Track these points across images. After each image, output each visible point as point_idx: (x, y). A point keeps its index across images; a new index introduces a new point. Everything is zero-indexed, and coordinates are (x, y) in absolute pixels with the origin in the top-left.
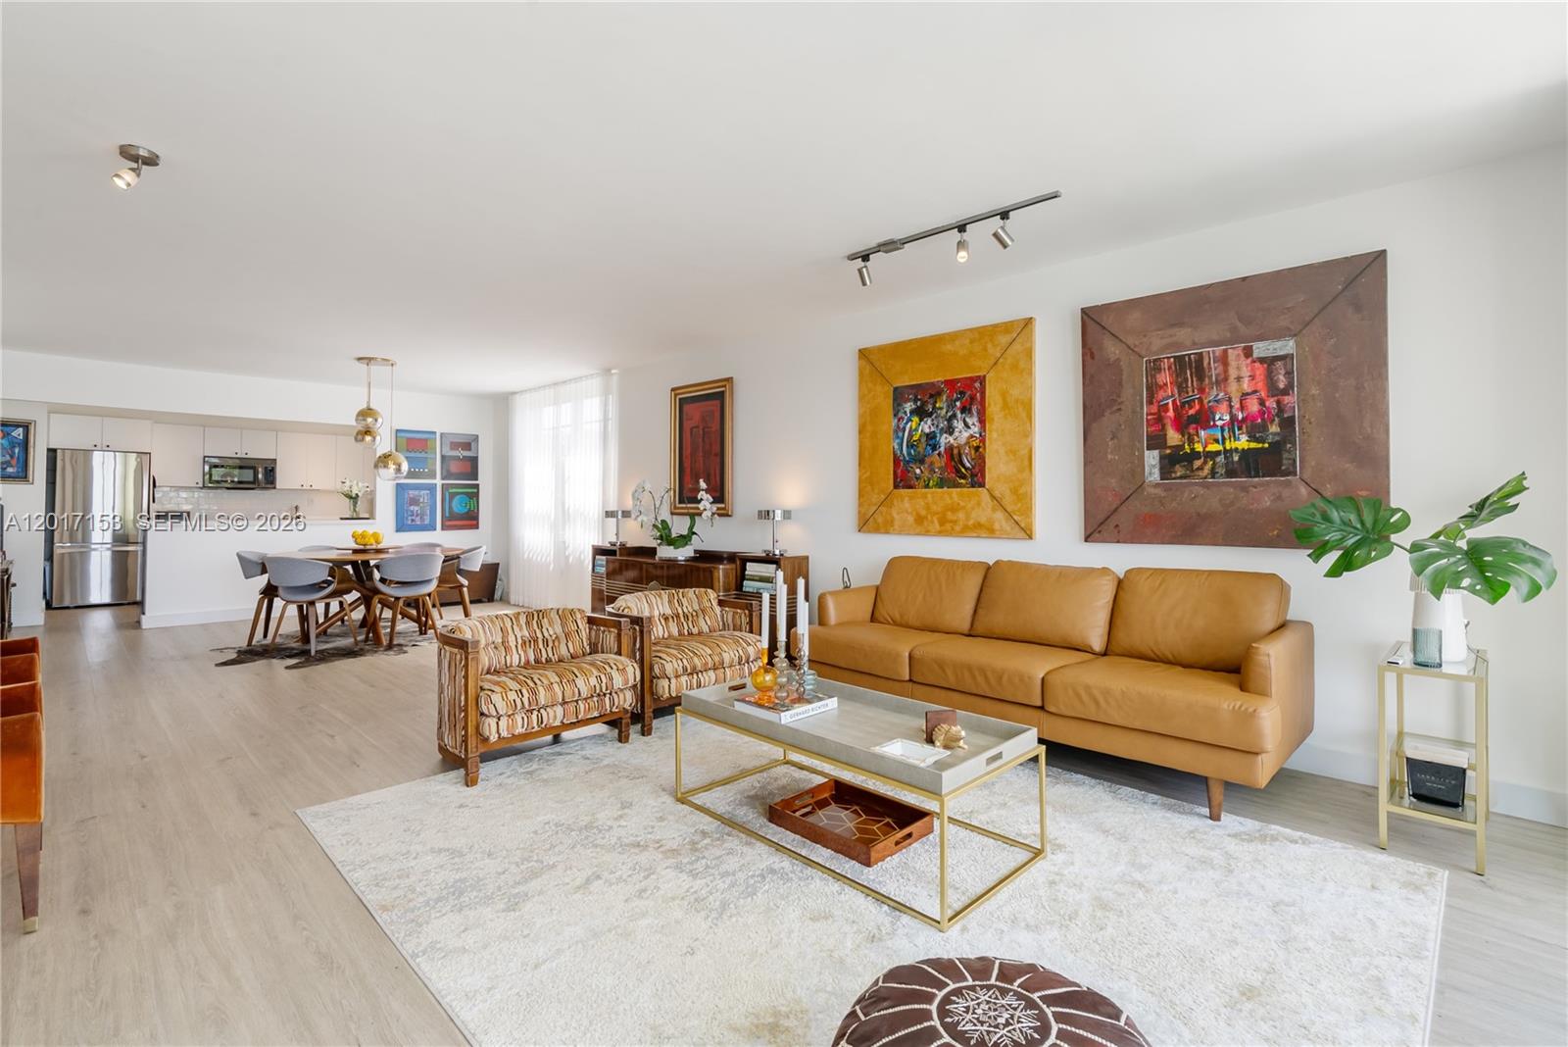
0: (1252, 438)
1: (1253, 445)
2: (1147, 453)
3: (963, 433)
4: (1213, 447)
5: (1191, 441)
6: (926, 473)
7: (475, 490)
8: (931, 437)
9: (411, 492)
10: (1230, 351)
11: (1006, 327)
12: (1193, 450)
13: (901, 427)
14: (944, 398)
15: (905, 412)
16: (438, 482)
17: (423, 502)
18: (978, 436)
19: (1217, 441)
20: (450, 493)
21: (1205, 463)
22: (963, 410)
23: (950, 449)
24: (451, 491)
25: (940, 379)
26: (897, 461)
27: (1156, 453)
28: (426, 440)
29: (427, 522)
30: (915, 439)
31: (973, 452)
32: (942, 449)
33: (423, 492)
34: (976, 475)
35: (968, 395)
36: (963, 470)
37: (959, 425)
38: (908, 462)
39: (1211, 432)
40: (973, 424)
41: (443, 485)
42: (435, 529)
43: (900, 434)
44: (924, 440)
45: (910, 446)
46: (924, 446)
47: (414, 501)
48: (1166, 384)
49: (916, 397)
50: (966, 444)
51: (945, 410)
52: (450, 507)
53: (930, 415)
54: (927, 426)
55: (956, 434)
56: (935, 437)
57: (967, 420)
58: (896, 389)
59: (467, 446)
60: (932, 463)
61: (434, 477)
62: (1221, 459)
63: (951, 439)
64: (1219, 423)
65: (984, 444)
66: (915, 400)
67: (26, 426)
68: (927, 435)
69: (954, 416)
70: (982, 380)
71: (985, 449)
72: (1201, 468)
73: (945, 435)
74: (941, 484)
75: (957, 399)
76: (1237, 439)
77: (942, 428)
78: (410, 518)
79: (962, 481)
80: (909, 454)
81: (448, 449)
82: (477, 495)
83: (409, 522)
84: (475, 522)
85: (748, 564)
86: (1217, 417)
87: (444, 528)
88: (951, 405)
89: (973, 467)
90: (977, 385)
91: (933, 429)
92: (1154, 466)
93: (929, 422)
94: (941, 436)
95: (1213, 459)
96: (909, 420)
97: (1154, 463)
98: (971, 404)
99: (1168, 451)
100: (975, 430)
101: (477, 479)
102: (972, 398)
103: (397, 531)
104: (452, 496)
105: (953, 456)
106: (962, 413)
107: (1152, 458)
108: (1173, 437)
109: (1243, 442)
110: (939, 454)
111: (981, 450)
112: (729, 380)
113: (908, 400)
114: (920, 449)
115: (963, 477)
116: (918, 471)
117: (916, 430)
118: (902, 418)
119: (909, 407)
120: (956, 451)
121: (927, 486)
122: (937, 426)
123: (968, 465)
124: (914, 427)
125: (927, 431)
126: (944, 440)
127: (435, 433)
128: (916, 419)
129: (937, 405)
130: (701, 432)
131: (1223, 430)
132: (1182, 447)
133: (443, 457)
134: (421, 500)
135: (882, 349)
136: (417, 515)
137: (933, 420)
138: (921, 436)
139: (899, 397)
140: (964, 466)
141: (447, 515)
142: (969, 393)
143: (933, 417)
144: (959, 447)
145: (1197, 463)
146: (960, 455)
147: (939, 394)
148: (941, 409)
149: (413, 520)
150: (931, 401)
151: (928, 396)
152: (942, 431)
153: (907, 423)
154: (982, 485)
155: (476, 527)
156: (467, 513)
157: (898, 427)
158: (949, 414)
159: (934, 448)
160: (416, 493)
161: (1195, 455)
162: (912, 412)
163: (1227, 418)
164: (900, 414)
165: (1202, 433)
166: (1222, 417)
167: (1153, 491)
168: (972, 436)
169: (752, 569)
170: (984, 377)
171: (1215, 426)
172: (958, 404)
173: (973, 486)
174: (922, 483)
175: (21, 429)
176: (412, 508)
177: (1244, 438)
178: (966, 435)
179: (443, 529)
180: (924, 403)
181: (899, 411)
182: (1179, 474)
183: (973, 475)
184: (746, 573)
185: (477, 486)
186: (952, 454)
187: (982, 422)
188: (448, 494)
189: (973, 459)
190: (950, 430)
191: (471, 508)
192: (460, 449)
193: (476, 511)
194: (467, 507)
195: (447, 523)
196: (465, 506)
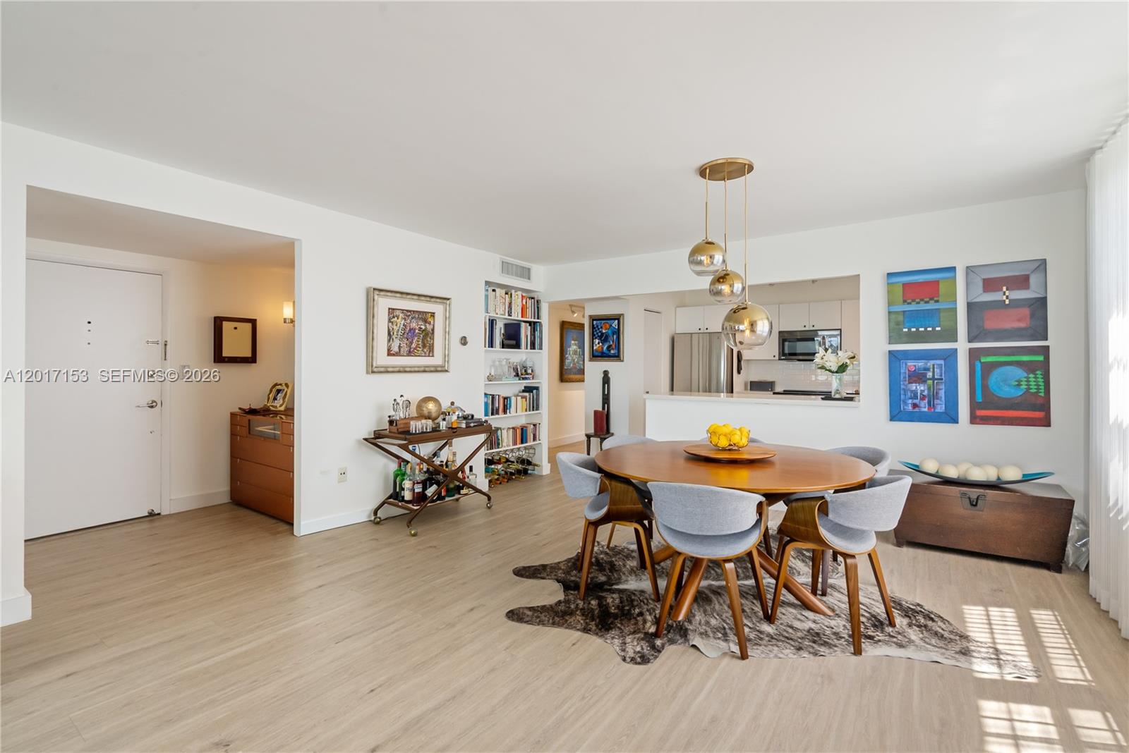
7: (1041, 358)
9: (911, 364)
16: (962, 346)
17: (933, 379)
20: (983, 364)
24: (983, 360)
28: (936, 283)
29: (940, 408)
33: (930, 363)
41: (971, 350)
42: (958, 422)
47: (918, 377)
52: (985, 387)
59: (1022, 282)
61: (954, 338)
67: (618, 318)
78: (910, 401)
81: (980, 290)
82: (1045, 367)
83: (910, 408)
84: (1041, 414)
87: (974, 419)
103: (891, 420)
104: (989, 368)
127: (953, 269)
133: (970, 306)
134: (930, 375)
136: (923, 398)
141: (979, 398)
149: (915, 406)
155: (1045, 422)
156: (1022, 398)
160: (921, 364)
175: (617, 321)
176: (913, 387)
179: (972, 422)
185: (1045, 351)
188: (982, 367)
191: (1028, 389)
192: (1004, 289)
193: (1042, 394)
194: (1024, 387)
195: (980, 413)
196: (1019, 385)
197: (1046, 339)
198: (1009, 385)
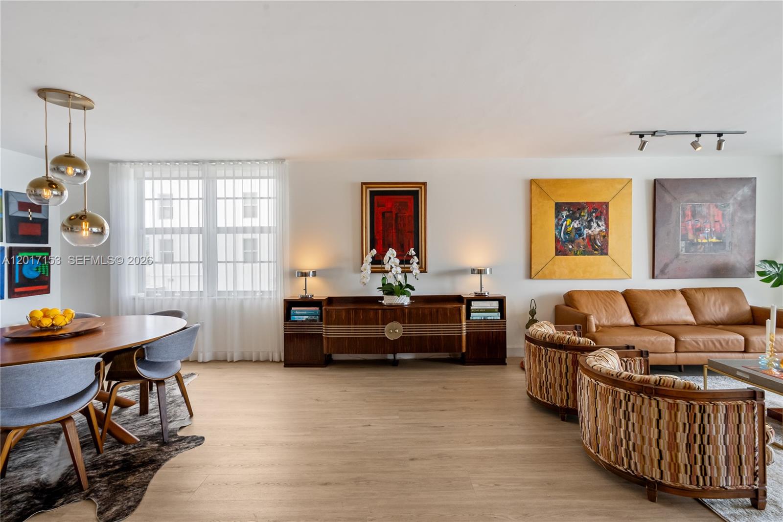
0: (717, 238)
1: (718, 241)
2: (681, 242)
3: (596, 229)
4: (705, 241)
5: (697, 238)
6: (576, 248)
7: (46, 254)
8: (578, 230)
10: (711, 205)
11: (620, 181)
12: (697, 241)
13: (560, 223)
14: (586, 211)
15: (563, 216)
16: (5, 244)
18: (604, 231)
19: (706, 238)
21: (701, 247)
22: (597, 218)
23: (589, 236)
24: (20, 254)
25: (584, 201)
26: (557, 240)
27: (684, 242)
30: (568, 230)
31: (602, 238)
32: (585, 236)
34: (603, 250)
35: (600, 211)
36: (597, 247)
37: (594, 225)
38: (564, 242)
39: (704, 235)
40: (602, 225)
41: (10, 248)
42: (3, 299)
43: (560, 227)
44: (574, 231)
45: (566, 233)
46: (574, 234)
48: (688, 215)
49: (569, 209)
50: (598, 234)
51: (586, 218)
52: (20, 273)
53: (578, 219)
54: (576, 224)
55: (593, 229)
56: (580, 230)
57: (599, 222)
58: (556, 204)
59: (36, 208)
60: (579, 243)
61: (1, 240)
62: (707, 245)
63: (590, 232)
64: (707, 232)
65: (608, 235)
66: (569, 211)
68: (576, 229)
69: (592, 220)
70: (607, 204)
71: (608, 237)
72: (700, 249)
73: (586, 229)
74: (584, 253)
75: (593, 212)
76: (712, 238)
77: (585, 226)
79: (596, 252)
80: (565, 238)
81: (17, 209)
84: (46, 287)
85: (473, 302)
86: (706, 229)
87: (11, 295)
88: (590, 214)
89: (602, 245)
90: (604, 206)
91: (579, 226)
92: (682, 247)
93: (577, 222)
94: (584, 230)
95: (704, 245)
96: (565, 220)
97: (683, 246)
98: (601, 215)
99: (689, 242)
100: (603, 228)
101: (47, 242)
102: (601, 212)
105: (591, 240)
106: (596, 219)
107: (682, 244)
108: (691, 236)
109: (714, 240)
110: (583, 239)
111: (606, 237)
112: (425, 184)
113: (565, 210)
114: (572, 235)
115: (596, 250)
116: (570, 247)
117: (569, 225)
118: (561, 220)
119: (565, 213)
120: (592, 237)
121: (576, 254)
122: (582, 224)
123: (599, 244)
124: (568, 224)
125: (576, 226)
126: (586, 232)
128: (569, 220)
129: (582, 214)
130: (394, 216)
131: (708, 234)
132: (693, 240)
133: (9, 218)
135: (547, 181)
137: (579, 221)
138: (572, 229)
139: (559, 207)
140: (597, 245)
141: (17, 281)
142: (599, 210)
143: (580, 219)
144: (594, 236)
145: (699, 247)
146: (595, 239)
147: (584, 208)
148: (584, 216)
150: (579, 211)
151: (577, 209)
152: (585, 227)
153: (564, 222)
154: (607, 254)
155: (47, 291)
156: (37, 278)
157: (558, 223)
158: (589, 219)
159: (580, 235)
161: (698, 243)
162: (567, 216)
163: (709, 230)
164: (559, 217)
165: (701, 235)
166: (707, 230)
167: (683, 257)
168: (601, 231)
169: (475, 305)
170: (608, 202)
171: (705, 233)
172: (594, 214)
173: (601, 255)
174: (573, 253)
177: (715, 238)
178: (598, 230)
179: (10, 297)
180: (574, 213)
181: (558, 215)
182: (692, 250)
183: (602, 250)
184: (472, 308)
185: (48, 250)
186: (590, 239)
187: (607, 224)
189: (602, 242)
190: (590, 227)
191: (41, 272)
192: (29, 210)
193: (47, 275)
194: (40, 271)
195: (17, 290)
196: (37, 270)
197: (47, 243)
198: (32, 271)
